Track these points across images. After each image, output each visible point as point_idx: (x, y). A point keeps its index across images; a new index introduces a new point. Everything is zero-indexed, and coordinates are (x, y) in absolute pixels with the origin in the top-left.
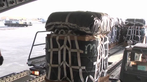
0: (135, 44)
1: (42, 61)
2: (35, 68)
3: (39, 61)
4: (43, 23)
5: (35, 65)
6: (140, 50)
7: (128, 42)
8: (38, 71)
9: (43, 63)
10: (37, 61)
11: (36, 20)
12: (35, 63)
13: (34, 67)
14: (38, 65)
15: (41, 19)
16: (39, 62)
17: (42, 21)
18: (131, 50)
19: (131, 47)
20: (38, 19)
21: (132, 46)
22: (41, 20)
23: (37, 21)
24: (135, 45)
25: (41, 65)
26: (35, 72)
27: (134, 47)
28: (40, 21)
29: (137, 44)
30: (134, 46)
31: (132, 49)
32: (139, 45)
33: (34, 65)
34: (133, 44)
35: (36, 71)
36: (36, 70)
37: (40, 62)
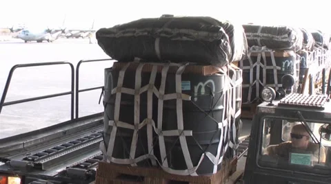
0: (283, 96)
1: (29, 147)
2: (11, 166)
3: (21, 147)
4: (26, 42)
5: (8, 158)
6: (297, 113)
7: (265, 92)
8: (19, 176)
9: (32, 154)
10: (14, 149)
11: (5, 32)
12: (8, 154)
13: (6, 165)
14: (18, 159)
15: (19, 30)
16: (19, 150)
17: (23, 35)
18: (273, 112)
19: (273, 105)
20: (12, 30)
21: (276, 103)
22: (21, 34)
23: (9, 37)
24: (283, 100)
25: (26, 159)
26: (9, 178)
27: (279, 104)
28: (17, 37)
29: (287, 96)
30: (278, 102)
31: (276, 109)
32: (291, 98)
33: (7, 160)
34: (278, 97)
35: (13, 175)
36: (14, 172)
37: (25, 149)
